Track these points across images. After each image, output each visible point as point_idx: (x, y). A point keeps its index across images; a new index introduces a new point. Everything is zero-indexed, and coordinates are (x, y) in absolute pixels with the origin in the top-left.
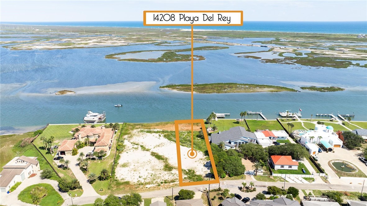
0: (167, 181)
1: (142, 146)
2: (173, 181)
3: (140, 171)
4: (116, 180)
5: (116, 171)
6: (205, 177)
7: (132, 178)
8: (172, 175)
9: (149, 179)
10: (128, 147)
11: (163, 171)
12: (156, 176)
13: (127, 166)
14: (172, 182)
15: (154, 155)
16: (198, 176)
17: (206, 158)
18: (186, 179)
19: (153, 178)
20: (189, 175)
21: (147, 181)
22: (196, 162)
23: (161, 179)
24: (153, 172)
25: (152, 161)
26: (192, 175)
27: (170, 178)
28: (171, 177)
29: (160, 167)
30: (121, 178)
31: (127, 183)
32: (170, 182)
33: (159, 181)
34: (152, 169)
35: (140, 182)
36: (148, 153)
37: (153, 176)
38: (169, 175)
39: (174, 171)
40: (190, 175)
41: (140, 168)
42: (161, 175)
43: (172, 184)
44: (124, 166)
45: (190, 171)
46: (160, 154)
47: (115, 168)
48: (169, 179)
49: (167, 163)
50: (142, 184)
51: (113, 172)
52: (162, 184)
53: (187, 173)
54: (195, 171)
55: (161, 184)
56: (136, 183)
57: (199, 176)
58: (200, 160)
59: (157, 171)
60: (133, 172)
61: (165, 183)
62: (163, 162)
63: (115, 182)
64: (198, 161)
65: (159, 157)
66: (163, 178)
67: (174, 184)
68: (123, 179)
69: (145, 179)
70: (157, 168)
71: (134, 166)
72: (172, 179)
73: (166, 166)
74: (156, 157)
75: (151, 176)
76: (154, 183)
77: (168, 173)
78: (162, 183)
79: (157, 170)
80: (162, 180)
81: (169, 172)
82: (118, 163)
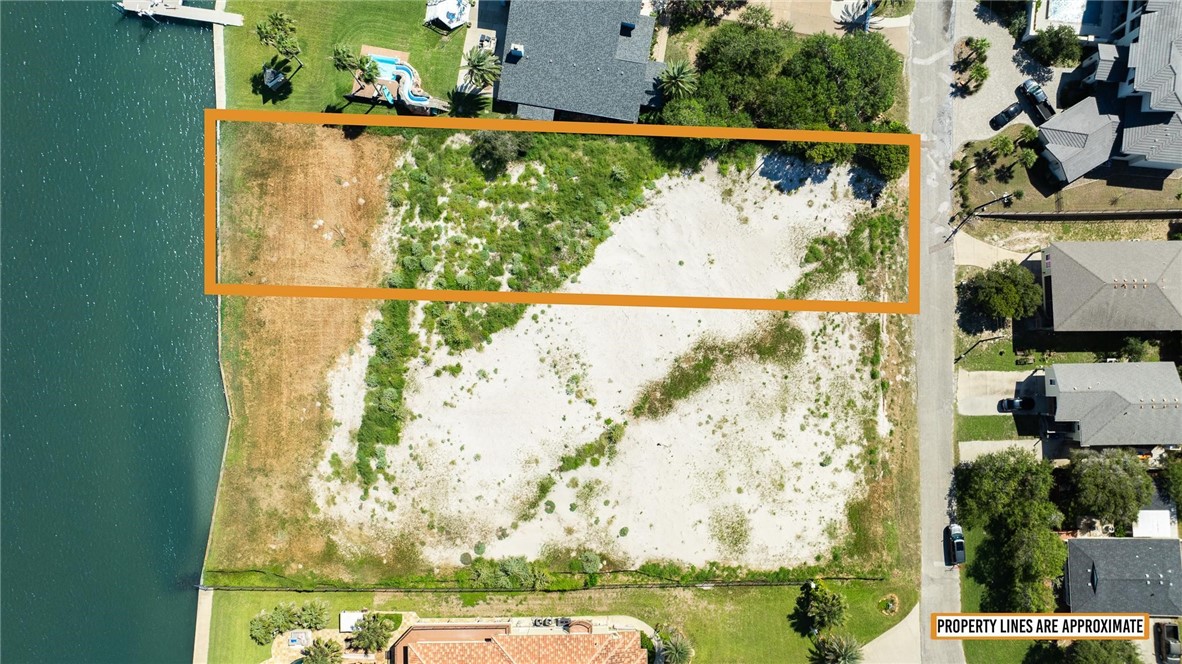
0: (871, 355)
1: (568, 463)
2: (873, 331)
3: (787, 464)
4: (835, 557)
5: (772, 566)
6: (874, 205)
7: (829, 492)
8: (829, 330)
9: (840, 427)
10: (570, 531)
11: (796, 368)
12: (828, 398)
13: (741, 523)
14: (878, 333)
15: (661, 401)
16: (857, 231)
17: (722, 172)
18: (870, 278)
19: (840, 408)
20: (846, 265)
21: (855, 431)
22: (746, 221)
23: (853, 377)
24: (801, 409)
25: (717, 412)
26: (842, 250)
27: (854, 342)
28: (844, 339)
29: (765, 378)
30: (825, 539)
31: (857, 513)
32: (877, 343)
33: (860, 385)
34: (779, 415)
35: (857, 462)
36: (645, 430)
37: (823, 411)
38: (833, 343)
39: (806, 322)
40: (841, 260)
41: (764, 464)
42: (827, 376)
43: (884, 336)
44: (735, 534)
45: (812, 255)
46: (661, 372)
47: (750, 572)
48: (859, 346)
49: (743, 346)
50: (871, 452)
51: (780, 578)
52: (883, 374)
53: (831, 271)
54: (815, 232)
55: (878, 380)
56: (862, 477)
57: (859, 223)
58: (736, 198)
59: (793, 390)
60: (788, 494)
61: (874, 361)
62: (734, 363)
63: (846, 561)
64: (740, 209)
65: (686, 380)
66: (850, 369)
67: (887, 327)
68: (831, 532)
69: (841, 442)
70: (772, 391)
71: (740, 491)
72: (855, 333)
73: (759, 353)
74: (685, 394)
75: (825, 415)
76: (870, 404)
77: (816, 347)
78: (874, 376)
79: (786, 391)
80: (857, 375)
81: (809, 344)
82: (713, 564)
